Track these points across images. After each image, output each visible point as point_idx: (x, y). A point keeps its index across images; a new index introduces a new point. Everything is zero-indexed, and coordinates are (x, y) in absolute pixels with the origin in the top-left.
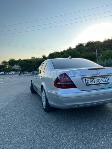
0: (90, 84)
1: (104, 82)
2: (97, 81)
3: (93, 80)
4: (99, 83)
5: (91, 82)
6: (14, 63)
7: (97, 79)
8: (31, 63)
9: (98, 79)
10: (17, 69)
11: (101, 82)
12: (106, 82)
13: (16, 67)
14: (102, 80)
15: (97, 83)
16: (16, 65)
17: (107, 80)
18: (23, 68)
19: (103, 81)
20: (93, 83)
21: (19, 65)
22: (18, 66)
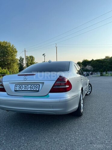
0: (18, 89)
1: (32, 90)
2: (25, 88)
3: (22, 86)
4: (26, 90)
5: (19, 88)
6: (86, 63)
7: (25, 85)
8: (104, 63)
9: (27, 85)
10: (89, 69)
11: (29, 89)
12: (35, 90)
13: (89, 67)
14: (31, 86)
15: (25, 90)
16: (89, 65)
17: (37, 87)
18: (95, 69)
19: (31, 88)
20: (20, 90)
21: (92, 66)
22: (90, 67)
